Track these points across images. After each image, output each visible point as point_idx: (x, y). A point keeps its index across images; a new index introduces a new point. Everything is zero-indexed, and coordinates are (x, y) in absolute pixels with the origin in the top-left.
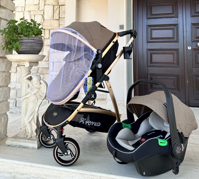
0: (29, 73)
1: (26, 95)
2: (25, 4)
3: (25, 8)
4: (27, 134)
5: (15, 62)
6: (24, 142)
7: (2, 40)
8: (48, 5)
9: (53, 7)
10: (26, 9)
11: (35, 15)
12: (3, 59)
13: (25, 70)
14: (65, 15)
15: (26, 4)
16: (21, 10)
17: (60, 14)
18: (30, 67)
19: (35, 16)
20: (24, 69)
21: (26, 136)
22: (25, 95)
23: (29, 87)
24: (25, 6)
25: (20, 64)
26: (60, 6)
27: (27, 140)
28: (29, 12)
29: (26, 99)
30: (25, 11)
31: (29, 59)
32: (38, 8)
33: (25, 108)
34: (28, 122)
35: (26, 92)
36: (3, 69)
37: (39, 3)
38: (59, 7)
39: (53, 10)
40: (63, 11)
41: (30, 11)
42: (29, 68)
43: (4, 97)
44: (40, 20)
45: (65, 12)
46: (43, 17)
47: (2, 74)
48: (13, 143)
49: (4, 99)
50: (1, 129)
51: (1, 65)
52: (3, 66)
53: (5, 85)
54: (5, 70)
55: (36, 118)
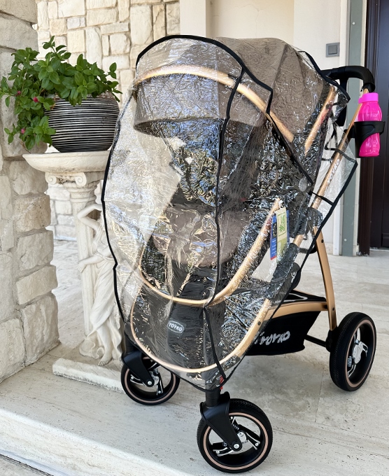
0: (91, 199)
1: (89, 256)
2: (86, 9)
3: (85, 19)
4: (100, 351)
5: (51, 174)
6: (94, 372)
8: (138, 4)
9: (149, 10)
10: (90, 23)
11: (111, 34)
12: (21, 163)
13: (80, 193)
14: (179, 28)
15: (88, 8)
16: (77, 25)
17: (168, 27)
18: (90, 185)
19: (111, 37)
20: (76, 191)
21: (98, 356)
22: (86, 256)
23: (94, 235)
24: (86, 14)
25: (64, 178)
26: (166, 6)
28: (97, 29)
29: (91, 267)
30: (86, 26)
31: (85, 166)
32: (115, 16)
33: (91, 287)
34: (99, 325)
35: (89, 249)
36: (27, 190)
37: (117, 4)
38: (163, 8)
39: (149, 17)
40: (173, 19)
41: (98, 26)
42: (88, 188)
43: (40, 257)
44: (123, 48)
45: (179, 20)
46: (129, 38)
47: (26, 203)
48: (69, 371)
49: (40, 261)
50: (42, 332)
51: (19, 179)
52: (24, 182)
53: (38, 227)
54: (33, 192)
55: (118, 315)
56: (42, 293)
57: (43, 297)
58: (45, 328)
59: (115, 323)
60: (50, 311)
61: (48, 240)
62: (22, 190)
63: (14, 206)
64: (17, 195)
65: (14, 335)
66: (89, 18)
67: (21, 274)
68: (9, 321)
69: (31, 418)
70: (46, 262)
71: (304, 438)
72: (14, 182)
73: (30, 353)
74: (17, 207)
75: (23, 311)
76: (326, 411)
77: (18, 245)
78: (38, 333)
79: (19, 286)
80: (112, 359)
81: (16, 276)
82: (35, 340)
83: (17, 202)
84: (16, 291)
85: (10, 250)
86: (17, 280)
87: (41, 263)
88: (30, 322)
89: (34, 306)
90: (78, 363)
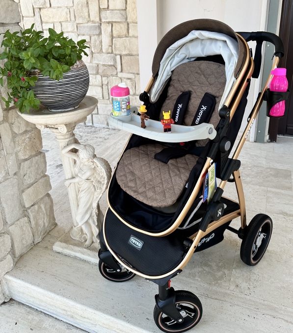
4: (85, 237)
6: (82, 253)
18: (70, 130)
21: (83, 240)
22: (70, 177)
23: (75, 163)
27: (85, 250)
33: (75, 197)
34: (83, 223)
35: (72, 172)
36: (23, 129)
43: (37, 173)
47: (23, 138)
48: (64, 250)
49: (38, 176)
50: (44, 221)
51: (16, 123)
52: (20, 124)
53: (34, 153)
55: (95, 216)
56: (41, 196)
57: (42, 199)
58: (46, 219)
59: (94, 221)
60: (48, 206)
61: (42, 160)
62: (19, 130)
63: (14, 142)
64: (16, 134)
65: (24, 229)
67: (25, 187)
68: (20, 220)
69: (41, 288)
70: (42, 175)
71: (220, 302)
72: (13, 125)
73: (36, 237)
74: (17, 143)
75: (29, 211)
76: (237, 280)
77: (21, 168)
78: (41, 222)
79: (24, 196)
80: (93, 242)
81: (22, 189)
82: (39, 228)
83: (17, 139)
84: (23, 199)
85: (15, 174)
86: (23, 191)
87: (38, 177)
88: (35, 217)
89: (36, 207)
90: (70, 246)
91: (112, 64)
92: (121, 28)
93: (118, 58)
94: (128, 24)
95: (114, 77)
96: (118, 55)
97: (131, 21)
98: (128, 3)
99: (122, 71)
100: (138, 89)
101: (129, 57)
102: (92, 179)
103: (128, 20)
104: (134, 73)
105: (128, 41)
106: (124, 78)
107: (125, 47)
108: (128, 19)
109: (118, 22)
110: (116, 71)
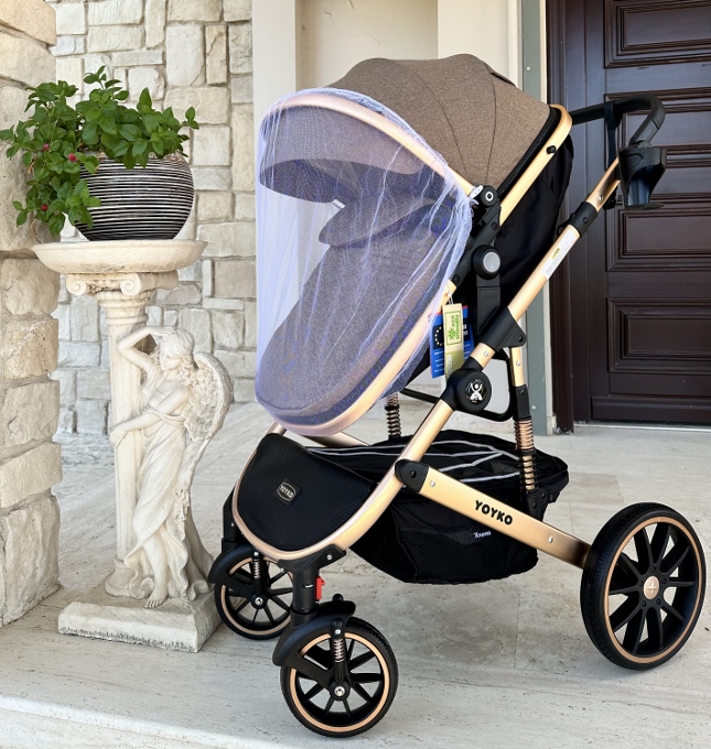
0: (141, 319)
1: (133, 417)
2: (87, 25)
3: (85, 41)
4: (147, 585)
5: (77, 277)
6: (139, 620)
7: (10, 177)
8: (180, 22)
9: (199, 33)
10: (94, 47)
11: (131, 67)
12: (20, 263)
14: (251, 64)
15: (90, 23)
16: (69, 50)
17: (231, 62)
19: (130, 71)
20: (118, 305)
21: (143, 593)
23: (142, 381)
25: (100, 284)
26: (228, 28)
28: (106, 57)
29: (134, 435)
30: (86, 52)
32: (140, 38)
34: (149, 535)
36: (26, 306)
37: (142, 18)
38: (223, 30)
39: (200, 43)
40: (241, 49)
41: (106, 53)
45: (251, 52)
46: (163, 76)
47: (23, 329)
48: (90, 622)
49: (39, 433)
50: (33, 565)
51: (15, 289)
52: (23, 294)
53: (38, 373)
54: (34, 311)
55: (182, 515)
56: (37, 490)
57: (38, 499)
58: (40, 556)
59: (176, 530)
60: (49, 524)
61: (53, 397)
62: (18, 308)
63: (4, 332)
64: (10, 314)
66: (91, 41)
67: (6, 453)
70: (47, 434)
71: (500, 689)
72: (8, 294)
73: (12, 601)
74: (9, 335)
75: (6, 520)
76: (530, 651)
77: (6, 401)
78: (27, 564)
80: (168, 597)
82: (22, 577)
83: (10, 327)
87: (39, 436)
88: (16, 543)
89: (24, 513)
90: (108, 607)
91: (191, 279)
92: (217, 202)
93: (207, 265)
94: (234, 196)
95: (193, 310)
96: (207, 258)
97: (241, 189)
98: (236, 153)
99: (213, 296)
100: (250, 336)
101: (231, 263)
102: (183, 415)
103: (235, 188)
104: (241, 299)
105: (231, 229)
106: (218, 310)
107: (225, 243)
108: (234, 184)
109: (212, 191)
110: (198, 295)
